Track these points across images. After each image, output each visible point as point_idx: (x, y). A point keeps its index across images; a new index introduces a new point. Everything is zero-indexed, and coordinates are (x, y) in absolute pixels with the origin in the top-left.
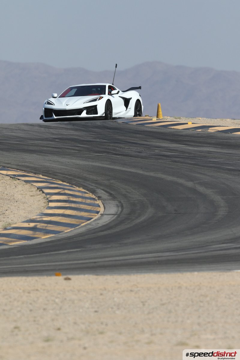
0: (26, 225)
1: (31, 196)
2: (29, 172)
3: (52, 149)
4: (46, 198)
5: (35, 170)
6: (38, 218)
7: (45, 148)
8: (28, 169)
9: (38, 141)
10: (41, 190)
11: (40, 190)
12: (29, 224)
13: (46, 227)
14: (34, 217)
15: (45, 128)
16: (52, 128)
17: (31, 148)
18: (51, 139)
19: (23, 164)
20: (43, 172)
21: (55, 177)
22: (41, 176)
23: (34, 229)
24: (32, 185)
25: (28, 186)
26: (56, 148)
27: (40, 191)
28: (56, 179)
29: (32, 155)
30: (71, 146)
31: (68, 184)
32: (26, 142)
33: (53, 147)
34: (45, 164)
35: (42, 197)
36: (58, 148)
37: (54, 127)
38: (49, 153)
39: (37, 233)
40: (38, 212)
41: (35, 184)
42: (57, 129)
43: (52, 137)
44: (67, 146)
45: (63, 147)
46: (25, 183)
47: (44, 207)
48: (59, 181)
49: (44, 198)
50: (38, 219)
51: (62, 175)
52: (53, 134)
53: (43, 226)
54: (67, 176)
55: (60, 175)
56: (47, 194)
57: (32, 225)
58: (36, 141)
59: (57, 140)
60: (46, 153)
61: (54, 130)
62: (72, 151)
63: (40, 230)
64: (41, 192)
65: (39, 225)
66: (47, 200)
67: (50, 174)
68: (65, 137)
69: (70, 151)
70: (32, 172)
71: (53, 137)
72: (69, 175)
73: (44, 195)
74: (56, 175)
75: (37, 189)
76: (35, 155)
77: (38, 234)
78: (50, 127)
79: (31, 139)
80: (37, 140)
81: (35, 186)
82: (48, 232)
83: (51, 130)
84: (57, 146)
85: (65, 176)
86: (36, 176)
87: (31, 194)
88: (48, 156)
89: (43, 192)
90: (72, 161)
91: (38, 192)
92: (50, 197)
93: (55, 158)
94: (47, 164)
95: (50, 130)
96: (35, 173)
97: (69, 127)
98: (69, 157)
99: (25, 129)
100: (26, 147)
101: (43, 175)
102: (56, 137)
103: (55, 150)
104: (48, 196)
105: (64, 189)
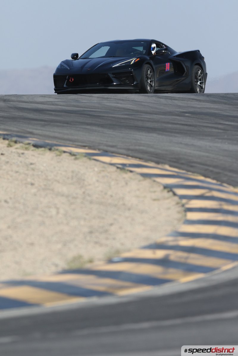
0: (149, 254)
1: (155, 200)
2: (147, 160)
3: (181, 127)
4: (180, 205)
5: (157, 158)
6: (170, 240)
7: (170, 126)
8: (145, 156)
9: (158, 116)
10: (171, 191)
11: (169, 189)
12: (154, 253)
13: (187, 258)
14: (162, 239)
15: (166, 99)
16: (176, 100)
17: (148, 125)
18: (177, 113)
19: (137, 148)
20: (170, 161)
21: (192, 169)
22: (167, 167)
23: (164, 262)
24: (154, 181)
25: (147, 183)
26: (187, 125)
27: (168, 192)
28: (193, 172)
29: (151, 135)
30: (211, 123)
31: (214, 182)
32: (138, 116)
33: (183, 125)
34: (173, 148)
35: (174, 203)
36: (190, 125)
37: (179, 98)
38: (178, 133)
39: (171, 270)
40: (169, 229)
41: (159, 180)
42: (184, 100)
43: (178, 110)
44: (205, 123)
45: (198, 124)
46: (141, 178)
47: (179, 220)
48: (198, 175)
49: (178, 203)
50: (171, 244)
51: (202, 166)
52: (180, 107)
53: (181, 257)
54: (211, 169)
55: (198, 165)
56: (182, 197)
57: (160, 254)
58: (155, 116)
59: (187, 115)
60: (172, 132)
61: (180, 101)
62: (214, 130)
63: (176, 265)
64: (171, 193)
65: (174, 255)
66: (183, 209)
67: (182, 164)
68: (199, 110)
69: (210, 130)
70: (152, 161)
71: (181, 110)
72: (215, 167)
73: (176, 199)
74: (192, 166)
75: (162, 187)
76: (155, 135)
77: (172, 273)
78: (173, 98)
79: (146, 113)
80: (156, 114)
81: (158, 183)
82: (191, 269)
83: (176, 102)
84: (188, 123)
85: (206, 167)
86: (160, 166)
87: (154, 196)
88: (175, 137)
89: (175, 194)
90: (216, 145)
91: (166, 194)
92: (187, 203)
93: (187, 140)
94: (176, 149)
95: (173, 101)
96: (158, 163)
97: (202, 99)
98: (210, 138)
99: (136, 100)
100: (140, 124)
101: (171, 166)
102: (185, 111)
103: (186, 128)
104: (184, 201)
105: (211, 189)
